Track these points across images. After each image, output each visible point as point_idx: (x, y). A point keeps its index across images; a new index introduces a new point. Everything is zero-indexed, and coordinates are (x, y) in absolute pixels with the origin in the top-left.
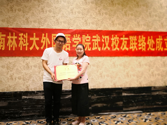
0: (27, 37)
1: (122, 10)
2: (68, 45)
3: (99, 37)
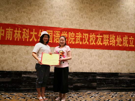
0: (28, 31)
1: (99, 16)
2: (58, 39)
3: (81, 35)
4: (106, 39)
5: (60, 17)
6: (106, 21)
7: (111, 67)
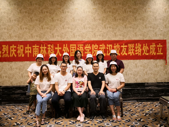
0: (53, 47)
3: (104, 46)
4: (131, 48)
5: (82, 30)
6: (131, 29)
7: (137, 78)
